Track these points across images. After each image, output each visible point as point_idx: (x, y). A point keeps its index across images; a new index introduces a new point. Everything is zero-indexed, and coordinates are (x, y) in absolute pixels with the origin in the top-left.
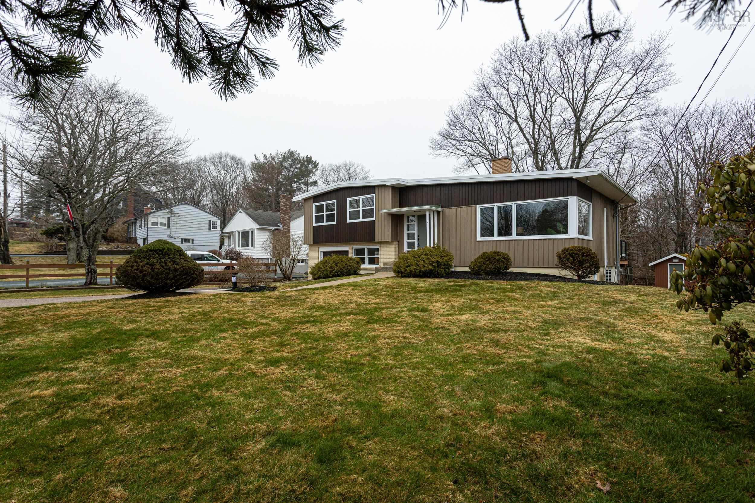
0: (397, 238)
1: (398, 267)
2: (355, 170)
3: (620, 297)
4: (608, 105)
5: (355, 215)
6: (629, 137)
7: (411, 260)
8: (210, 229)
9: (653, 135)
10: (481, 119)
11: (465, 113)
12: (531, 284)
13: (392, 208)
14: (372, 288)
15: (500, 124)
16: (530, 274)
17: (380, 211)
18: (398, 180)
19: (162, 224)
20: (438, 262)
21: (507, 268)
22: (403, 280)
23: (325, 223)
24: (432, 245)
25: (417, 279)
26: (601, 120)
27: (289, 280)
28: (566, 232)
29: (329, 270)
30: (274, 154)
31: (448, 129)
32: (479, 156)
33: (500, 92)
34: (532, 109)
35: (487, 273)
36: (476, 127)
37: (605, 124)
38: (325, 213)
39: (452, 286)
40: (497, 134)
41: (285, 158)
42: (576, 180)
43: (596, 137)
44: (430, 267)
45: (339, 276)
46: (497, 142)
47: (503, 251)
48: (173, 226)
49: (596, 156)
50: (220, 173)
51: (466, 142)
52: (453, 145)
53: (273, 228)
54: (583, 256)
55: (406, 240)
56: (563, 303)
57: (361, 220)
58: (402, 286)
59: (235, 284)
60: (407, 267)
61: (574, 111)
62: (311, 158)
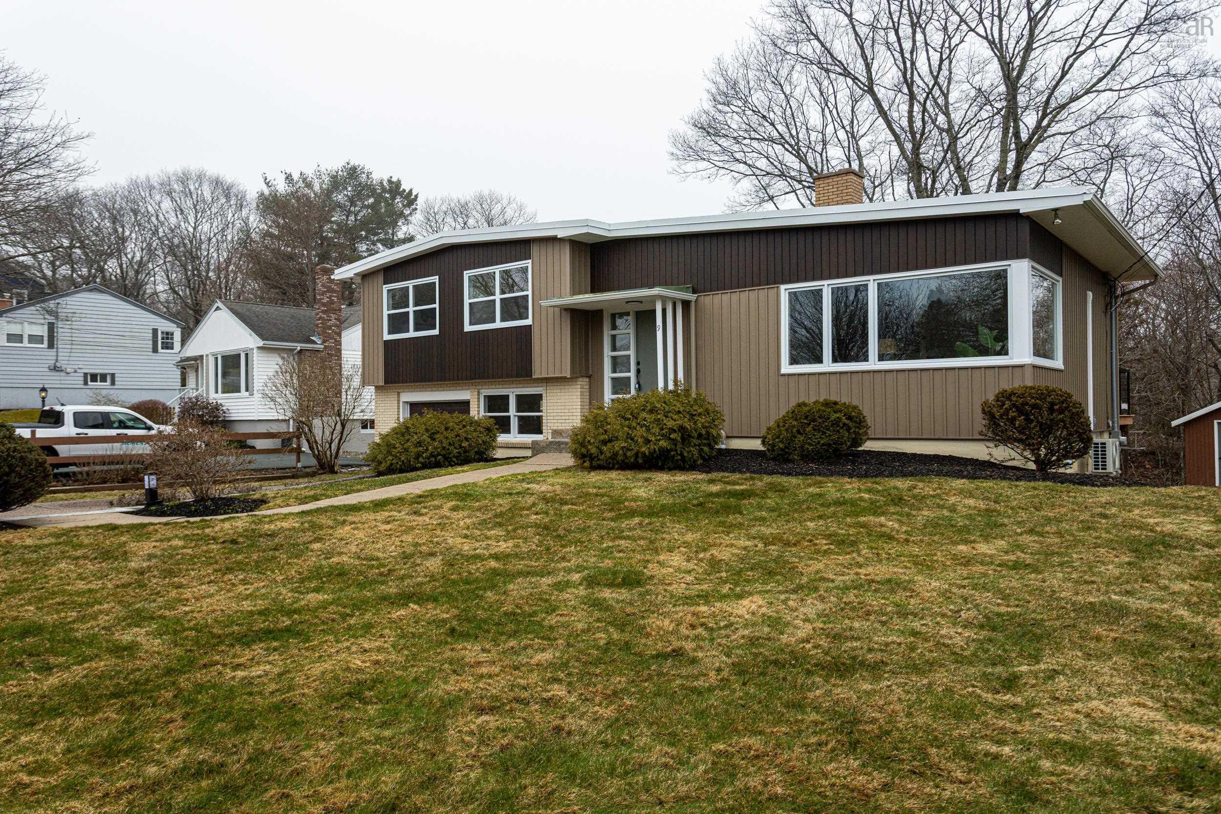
0: (587, 368)
1: (582, 445)
2: (503, 210)
3: (1169, 525)
4: (1083, 52)
5: (484, 313)
6: (1123, 133)
7: (615, 425)
8: (155, 350)
9: (1175, 128)
10: (787, 90)
11: (751, 74)
12: (926, 487)
13: (574, 292)
14: (504, 503)
15: (832, 99)
16: (914, 455)
17: (544, 303)
18: (586, 223)
19: (33, 339)
20: (682, 428)
21: (857, 442)
22: (596, 477)
23: (412, 334)
24: (671, 387)
25: (629, 474)
26: (1065, 90)
27: (332, 471)
28: (1004, 351)
29: (414, 450)
30: (310, 172)
31: (712, 111)
32: (782, 175)
33: (832, 22)
34: (908, 64)
35: (806, 457)
36: (776, 109)
37: (1074, 99)
38: (411, 309)
39: (717, 495)
40: (825, 126)
41: (336, 183)
42: (1027, 218)
43: (1051, 131)
44: (663, 443)
45: (438, 465)
46: (825, 143)
47: (845, 400)
48: (60, 344)
49: (1049, 176)
50: (186, 220)
51: (755, 144)
52: (724, 150)
53: (299, 346)
54: (1051, 410)
55: (608, 374)
56: (1022, 548)
57: (498, 324)
58: (588, 494)
59: (152, 494)
60: (605, 442)
61: (1005, 65)
62: (398, 184)
